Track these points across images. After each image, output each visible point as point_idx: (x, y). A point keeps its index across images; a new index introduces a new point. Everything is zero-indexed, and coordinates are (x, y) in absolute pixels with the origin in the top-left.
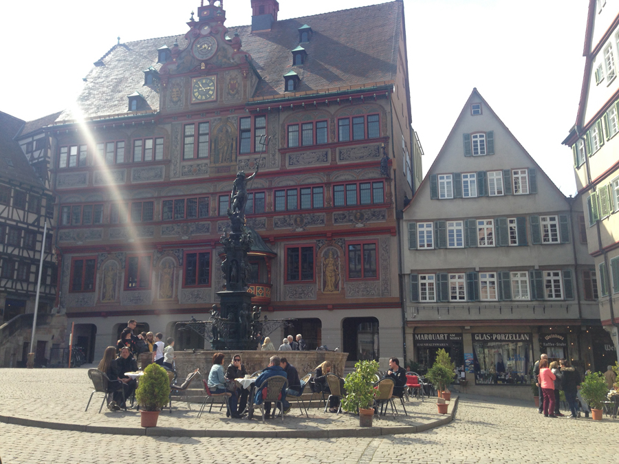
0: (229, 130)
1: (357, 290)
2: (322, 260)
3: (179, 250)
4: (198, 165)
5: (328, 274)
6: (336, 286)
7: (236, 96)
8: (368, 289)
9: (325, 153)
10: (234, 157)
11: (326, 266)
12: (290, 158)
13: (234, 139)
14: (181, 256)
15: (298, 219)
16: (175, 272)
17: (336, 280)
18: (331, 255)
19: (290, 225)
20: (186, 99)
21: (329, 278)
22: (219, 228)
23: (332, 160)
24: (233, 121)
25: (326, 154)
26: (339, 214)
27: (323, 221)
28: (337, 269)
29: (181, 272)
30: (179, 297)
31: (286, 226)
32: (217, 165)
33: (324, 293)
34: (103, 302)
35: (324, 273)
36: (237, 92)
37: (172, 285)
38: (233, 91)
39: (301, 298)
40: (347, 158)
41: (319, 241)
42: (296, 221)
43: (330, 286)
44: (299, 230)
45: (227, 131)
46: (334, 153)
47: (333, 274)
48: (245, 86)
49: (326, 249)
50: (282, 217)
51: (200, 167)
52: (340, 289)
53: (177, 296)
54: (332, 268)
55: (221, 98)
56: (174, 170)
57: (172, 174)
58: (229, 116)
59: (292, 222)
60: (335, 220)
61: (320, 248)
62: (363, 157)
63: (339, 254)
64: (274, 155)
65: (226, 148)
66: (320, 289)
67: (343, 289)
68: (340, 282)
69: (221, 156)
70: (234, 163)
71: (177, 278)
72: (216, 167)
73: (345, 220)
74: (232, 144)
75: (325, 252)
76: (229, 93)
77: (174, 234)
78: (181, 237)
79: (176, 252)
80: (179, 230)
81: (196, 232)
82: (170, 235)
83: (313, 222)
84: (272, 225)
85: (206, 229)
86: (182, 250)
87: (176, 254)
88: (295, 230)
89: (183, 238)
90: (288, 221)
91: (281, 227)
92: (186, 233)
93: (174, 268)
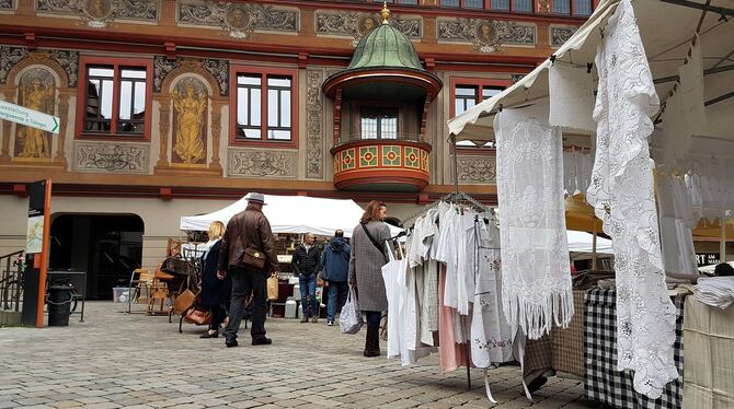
3: (217, 62)
14: (224, 75)
15: (485, 29)
16: (210, 109)
19: (469, 37)
22: (320, 25)
26: (562, 29)
27: (532, 38)
30: (223, 163)
31: (461, 39)
34: (17, 159)
37: (204, 137)
41: (517, 76)
42: (480, 30)
44: (487, 50)
50: (454, 19)
53: (216, 160)
59: (473, 32)
60: (555, 39)
71: (217, 122)
77: (209, 24)
78: (228, 33)
79: (210, 66)
80: (223, 16)
81: (265, 26)
82: (199, 23)
83: (514, 37)
84: (434, 33)
85: (289, 22)
86: (227, 63)
87: (211, 70)
88: (478, 50)
89: (232, 34)
90: (465, 30)
91: (452, 39)
92: (240, 25)
93: (206, 99)
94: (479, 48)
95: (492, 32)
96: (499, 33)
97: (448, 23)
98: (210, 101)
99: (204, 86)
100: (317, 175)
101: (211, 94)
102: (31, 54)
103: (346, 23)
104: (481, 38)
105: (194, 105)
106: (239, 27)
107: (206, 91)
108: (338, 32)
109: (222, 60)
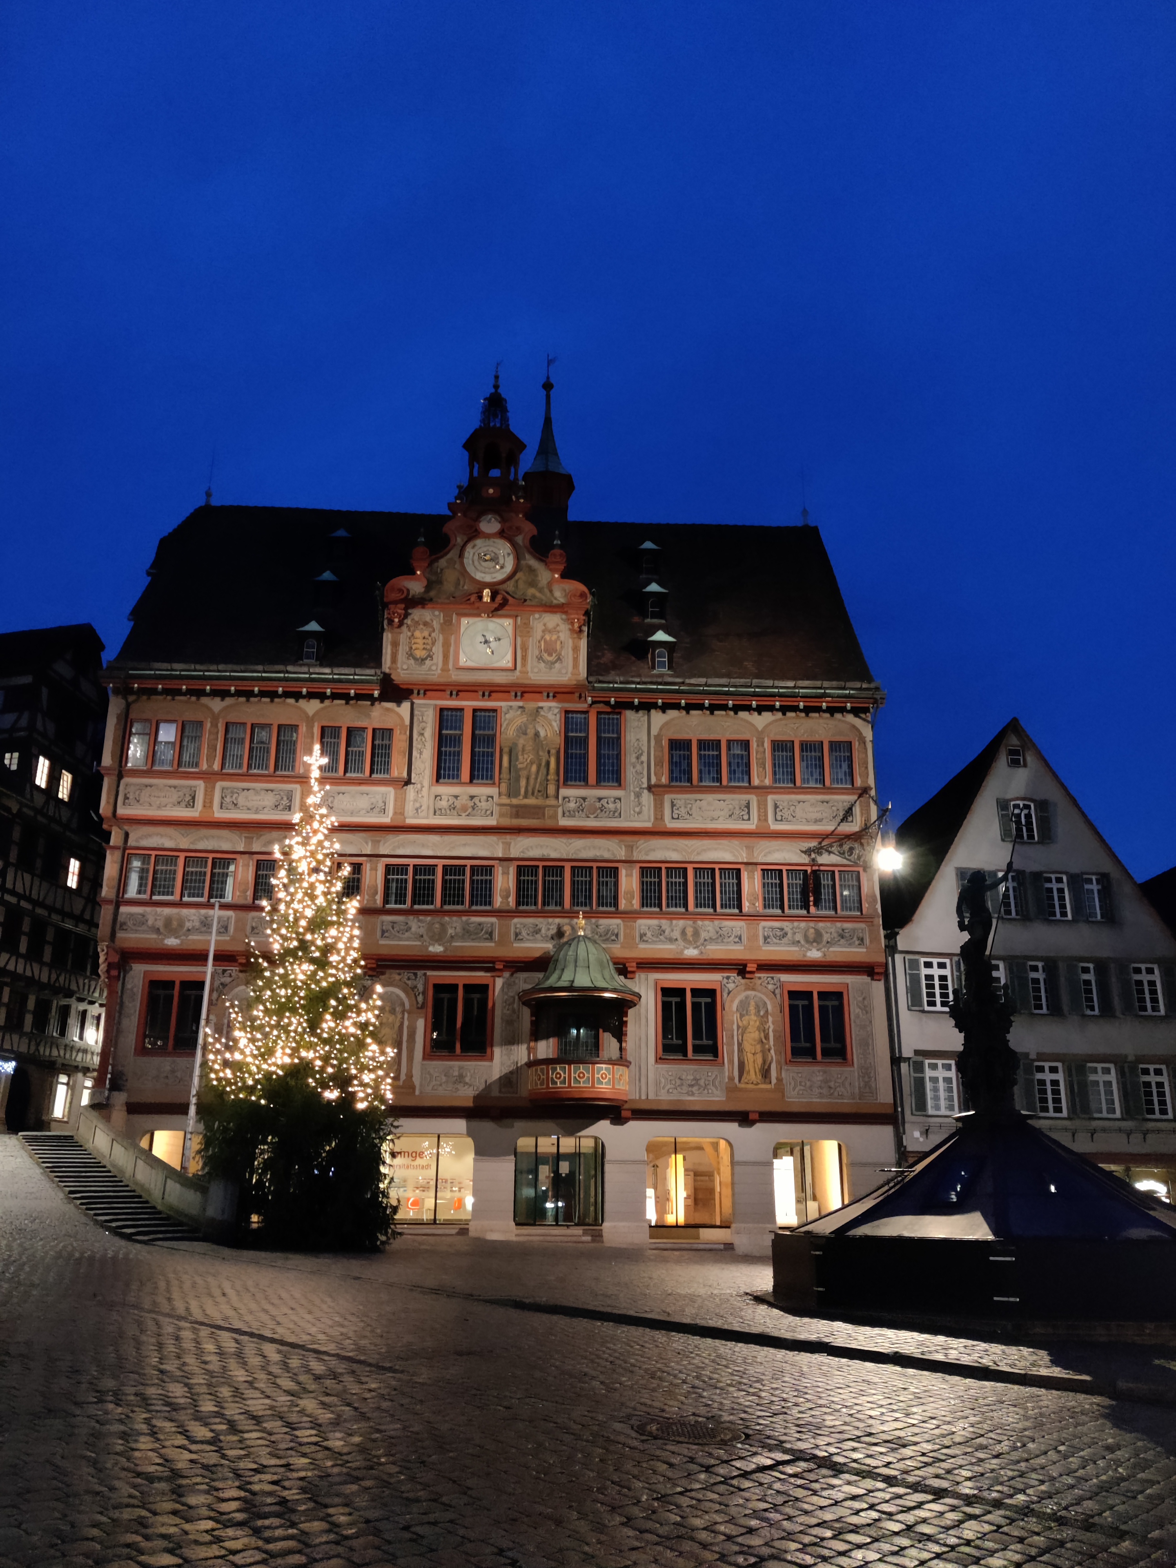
0: (542, 734)
1: (808, 1084)
2: (736, 1017)
3: (416, 975)
4: (472, 797)
5: (747, 1047)
6: (765, 1073)
7: (557, 665)
8: (832, 1084)
9: (744, 803)
10: (551, 789)
11: (743, 1030)
12: (673, 805)
13: (553, 751)
14: (421, 987)
15: (689, 931)
16: (406, 1023)
17: (764, 1062)
18: (752, 1008)
19: (671, 940)
20: (446, 657)
21: (750, 1056)
22: (517, 935)
23: (759, 819)
24: (550, 716)
25: (748, 806)
26: (772, 929)
27: (740, 938)
28: (767, 1037)
29: (420, 1024)
30: (416, 1080)
31: (663, 942)
32: (515, 801)
33: (743, 1086)
35: (739, 1045)
36: (559, 659)
37: (399, 1052)
38: (550, 655)
39: (693, 1094)
40: (790, 818)
41: (728, 978)
42: (683, 933)
43: (752, 1072)
44: (692, 952)
45: (537, 735)
46: (762, 806)
47: (759, 1048)
48: (576, 649)
49: (742, 996)
50: (655, 922)
51: (476, 800)
52: (774, 1081)
53: (410, 1076)
54: (756, 1035)
55: (524, 664)
56: (415, 801)
57: (409, 808)
58: (541, 704)
59: (676, 934)
60: (766, 938)
61: (729, 993)
62: (821, 820)
63: (770, 1007)
64: (638, 795)
65: (534, 768)
66: (731, 1079)
67: (779, 1080)
68: (773, 1067)
69: (523, 783)
70: (552, 802)
71: (412, 1034)
72: (511, 806)
73: (785, 940)
74: (548, 764)
75: (741, 1002)
76: (540, 658)
77: (408, 939)
78: (427, 947)
79: (409, 979)
80: (422, 931)
81: (463, 938)
82: (400, 939)
83: (720, 937)
84: (634, 938)
85: (486, 933)
86: (425, 974)
87: (409, 982)
88: (682, 952)
89: (431, 949)
90: (667, 932)
91: (654, 942)
92: (438, 938)
93: (403, 1012)
94: (682, 950)
95: (696, 934)
96: (704, 935)
97: (650, 926)
98: (406, 1015)
99: (401, 999)
100: (511, 1090)
101: (407, 1006)
102: (241, 975)
103: (543, 931)
104: (685, 939)
105: (391, 1020)
106: (437, 941)
107: (403, 1004)
108: (535, 941)
109: (420, 973)
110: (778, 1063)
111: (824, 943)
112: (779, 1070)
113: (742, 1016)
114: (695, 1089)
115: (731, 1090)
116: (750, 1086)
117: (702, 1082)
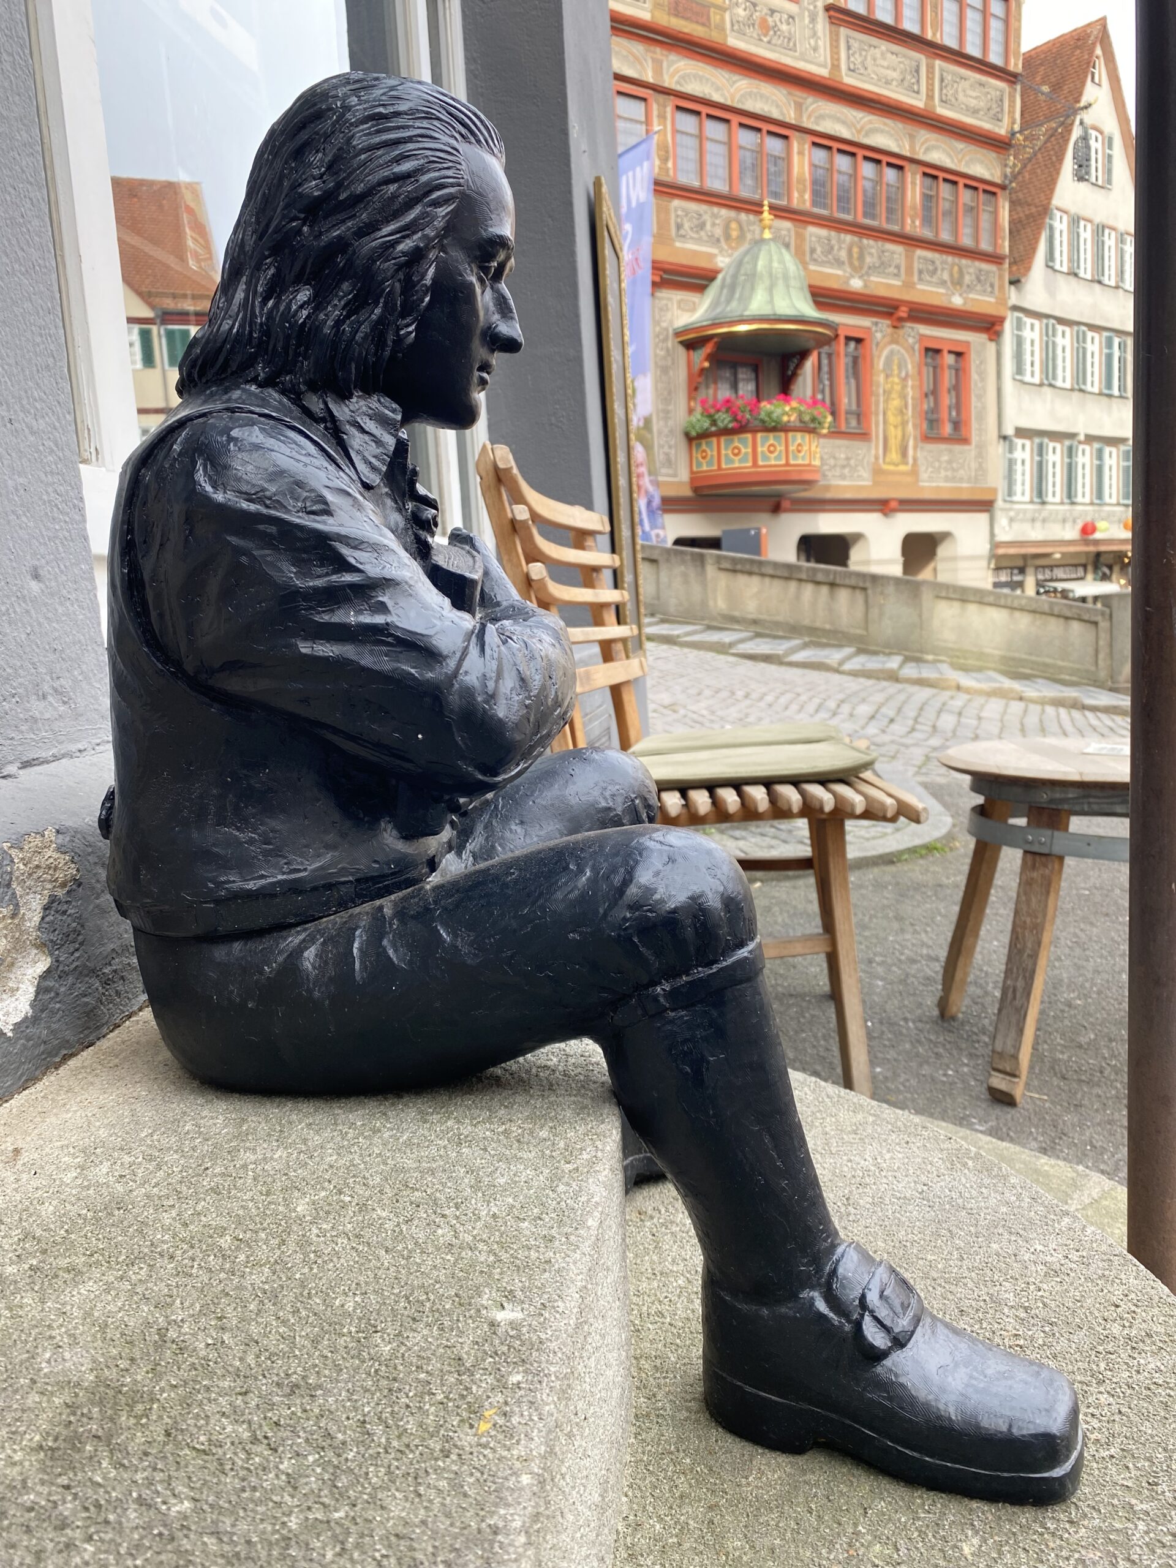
5: (890, 417)
6: (904, 452)
8: (955, 465)
9: (915, 65)
11: (888, 395)
12: (848, 46)
15: (855, 252)
17: (903, 437)
18: (895, 368)
19: (839, 263)
21: (892, 429)
22: (679, 227)
23: (926, 93)
25: (918, 71)
26: (926, 260)
27: (898, 270)
28: (906, 405)
31: (832, 265)
33: (886, 467)
35: (884, 414)
39: (845, 478)
40: (953, 99)
41: (876, 324)
42: (850, 253)
43: (894, 450)
44: (857, 283)
46: (932, 74)
47: (899, 419)
50: (825, 232)
52: (911, 461)
54: (898, 402)
59: (843, 254)
60: (920, 272)
61: (877, 345)
62: (980, 112)
64: (813, 20)
66: (877, 458)
67: (915, 460)
68: (911, 443)
73: (934, 279)
83: (882, 267)
84: (805, 254)
88: (847, 282)
90: (835, 251)
91: (822, 264)
94: (849, 279)
95: (861, 257)
96: (868, 260)
97: (819, 238)
100: (670, 471)
103: (708, 227)
104: (851, 264)
108: (699, 241)
110: (915, 439)
111: (965, 287)
112: (915, 448)
113: (887, 376)
114: (846, 471)
115: (877, 472)
116: (891, 468)
117: (852, 462)
